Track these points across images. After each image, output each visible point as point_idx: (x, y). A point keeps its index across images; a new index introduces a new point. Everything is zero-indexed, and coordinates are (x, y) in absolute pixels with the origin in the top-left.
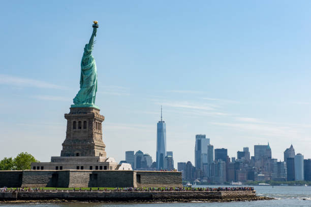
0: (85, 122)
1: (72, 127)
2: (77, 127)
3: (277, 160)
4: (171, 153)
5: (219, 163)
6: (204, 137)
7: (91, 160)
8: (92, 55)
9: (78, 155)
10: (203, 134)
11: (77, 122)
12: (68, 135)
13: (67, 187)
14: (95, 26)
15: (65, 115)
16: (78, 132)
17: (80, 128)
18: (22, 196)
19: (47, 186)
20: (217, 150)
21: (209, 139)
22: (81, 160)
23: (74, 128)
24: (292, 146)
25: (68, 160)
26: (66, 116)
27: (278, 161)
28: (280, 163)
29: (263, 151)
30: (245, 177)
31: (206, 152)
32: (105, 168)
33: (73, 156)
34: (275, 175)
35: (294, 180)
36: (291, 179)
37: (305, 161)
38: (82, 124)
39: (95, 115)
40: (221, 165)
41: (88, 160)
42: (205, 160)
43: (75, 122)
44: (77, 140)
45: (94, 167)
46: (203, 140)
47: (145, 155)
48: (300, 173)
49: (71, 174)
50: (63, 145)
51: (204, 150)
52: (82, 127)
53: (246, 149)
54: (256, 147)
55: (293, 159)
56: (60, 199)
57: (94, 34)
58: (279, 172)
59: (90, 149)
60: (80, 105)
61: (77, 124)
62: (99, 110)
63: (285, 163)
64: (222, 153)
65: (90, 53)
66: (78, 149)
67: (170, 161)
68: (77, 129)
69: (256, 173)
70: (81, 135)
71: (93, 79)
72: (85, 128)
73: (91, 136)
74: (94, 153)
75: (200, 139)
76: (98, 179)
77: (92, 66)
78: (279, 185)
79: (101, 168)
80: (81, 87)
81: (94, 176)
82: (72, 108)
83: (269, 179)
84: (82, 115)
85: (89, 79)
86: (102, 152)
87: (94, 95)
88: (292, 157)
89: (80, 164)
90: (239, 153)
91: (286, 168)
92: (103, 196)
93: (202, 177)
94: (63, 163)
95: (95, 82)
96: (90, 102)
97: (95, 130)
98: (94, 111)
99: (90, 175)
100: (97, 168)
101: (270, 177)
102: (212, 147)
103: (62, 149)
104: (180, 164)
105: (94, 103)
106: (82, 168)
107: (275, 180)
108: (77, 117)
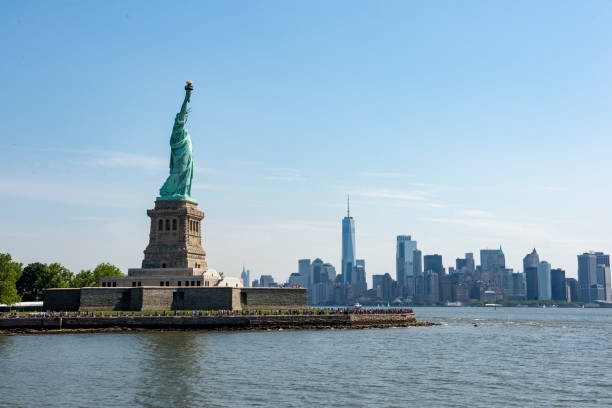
0: (175, 221)
1: (158, 228)
2: (164, 227)
3: (512, 270)
4: (362, 262)
5: (429, 276)
6: (409, 238)
7: (181, 273)
8: (186, 128)
9: (164, 266)
10: (407, 235)
11: (164, 220)
12: (152, 238)
13: (140, 310)
14: (189, 88)
15: (148, 211)
16: (166, 234)
17: (168, 229)
18: (69, 322)
19: (115, 310)
20: (427, 258)
21: (415, 242)
22: (169, 273)
23: (161, 228)
24: (534, 251)
25: (151, 273)
26: (150, 213)
27: (515, 272)
28: (516, 275)
29: (493, 258)
30: (467, 294)
31: (411, 260)
32: (199, 284)
33: (158, 267)
34: (509, 292)
35: (536, 298)
36: (532, 298)
37: (553, 271)
38: (171, 223)
39: (188, 211)
40: (432, 279)
41: (177, 273)
42: (409, 271)
43: (161, 221)
44: (164, 245)
45: (183, 283)
46: (406, 242)
47: (326, 265)
48: (546, 289)
49: (145, 293)
50: (145, 252)
51: (409, 258)
52: (171, 228)
53: (470, 256)
54: (483, 252)
55: (536, 269)
56: (120, 326)
57: (187, 99)
58: (516, 286)
59: (181, 258)
60: (168, 198)
61: (164, 223)
62: (196, 204)
63: (524, 275)
64: (434, 261)
65: (182, 125)
66: (165, 258)
67: (361, 273)
68: (164, 231)
69: (482, 289)
70: (170, 238)
71: (186, 161)
72: (174, 228)
73: (183, 240)
74: (186, 263)
75: (403, 243)
76: (185, 298)
77: (186, 143)
78: (514, 306)
79: (193, 284)
80: (171, 173)
81: (179, 295)
82: (158, 202)
83: (501, 297)
84: (170, 210)
85: (181, 161)
86: (199, 262)
87: (188, 183)
88: (534, 265)
89: (165, 278)
90: (458, 261)
91: (525, 282)
92: (180, 323)
93: (405, 296)
94: (142, 278)
95: (190, 165)
96: (183, 193)
97: (189, 232)
98: (187, 206)
99: (174, 293)
100: (187, 284)
101: (503, 294)
102: (420, 252)
103: (143, 258)
104: (376, 278)
105: (189, 194)
106: (168, 284)
107: (510, 298)
108: (165, 214)
